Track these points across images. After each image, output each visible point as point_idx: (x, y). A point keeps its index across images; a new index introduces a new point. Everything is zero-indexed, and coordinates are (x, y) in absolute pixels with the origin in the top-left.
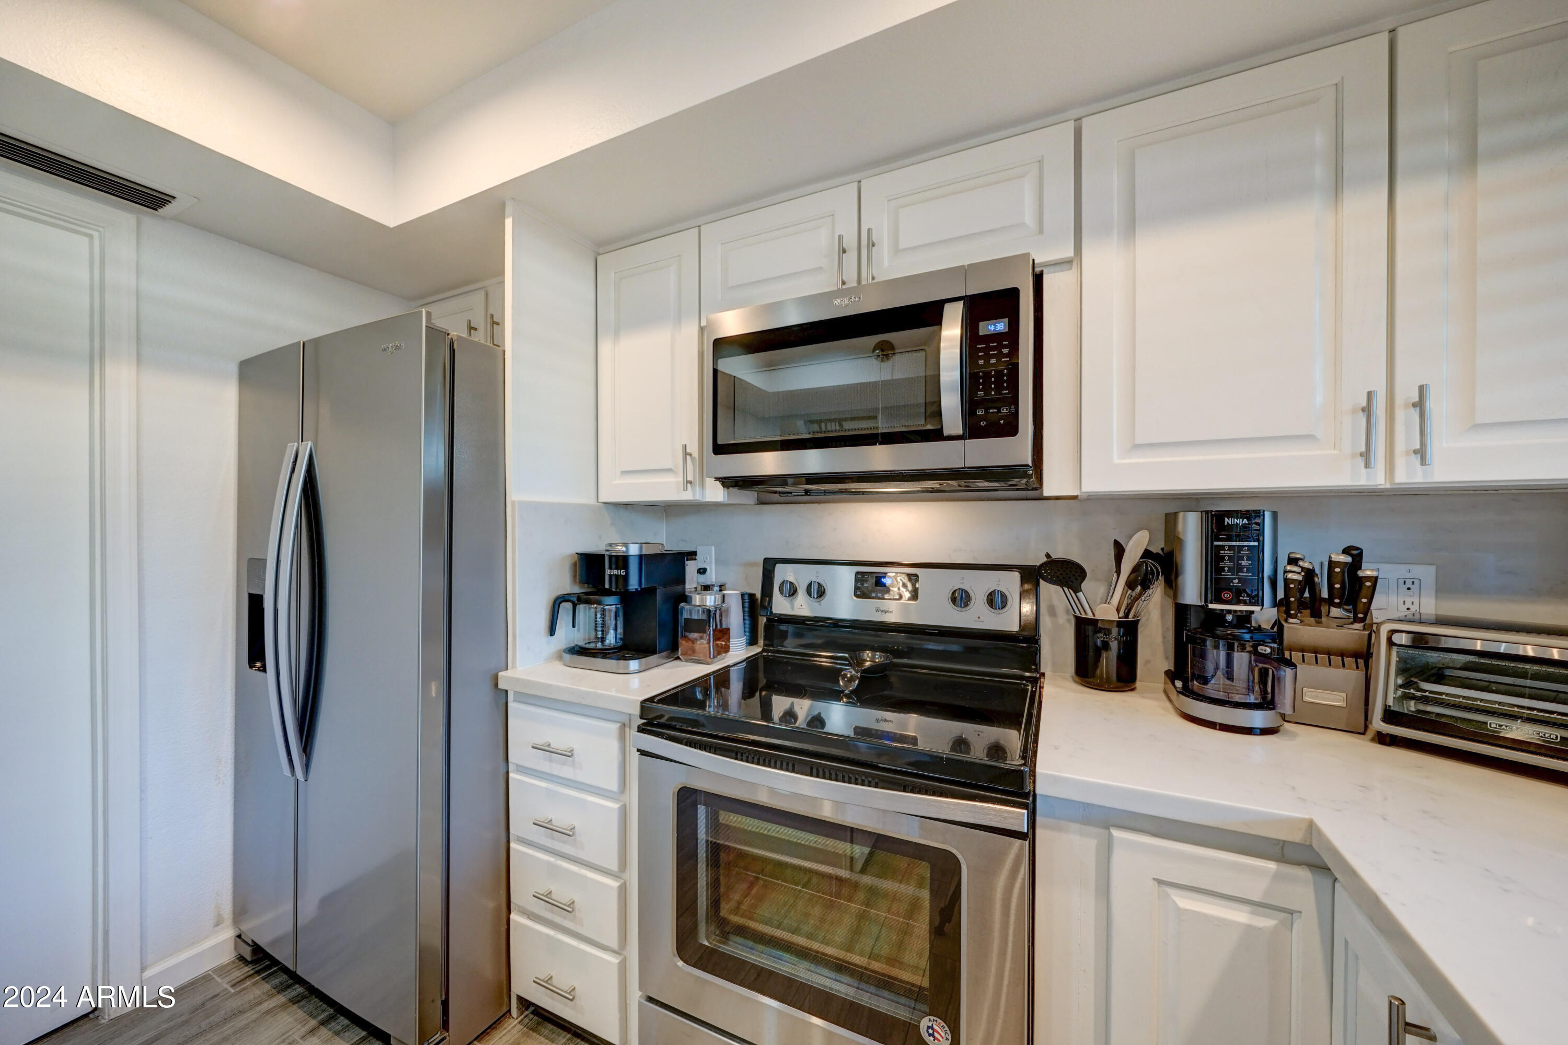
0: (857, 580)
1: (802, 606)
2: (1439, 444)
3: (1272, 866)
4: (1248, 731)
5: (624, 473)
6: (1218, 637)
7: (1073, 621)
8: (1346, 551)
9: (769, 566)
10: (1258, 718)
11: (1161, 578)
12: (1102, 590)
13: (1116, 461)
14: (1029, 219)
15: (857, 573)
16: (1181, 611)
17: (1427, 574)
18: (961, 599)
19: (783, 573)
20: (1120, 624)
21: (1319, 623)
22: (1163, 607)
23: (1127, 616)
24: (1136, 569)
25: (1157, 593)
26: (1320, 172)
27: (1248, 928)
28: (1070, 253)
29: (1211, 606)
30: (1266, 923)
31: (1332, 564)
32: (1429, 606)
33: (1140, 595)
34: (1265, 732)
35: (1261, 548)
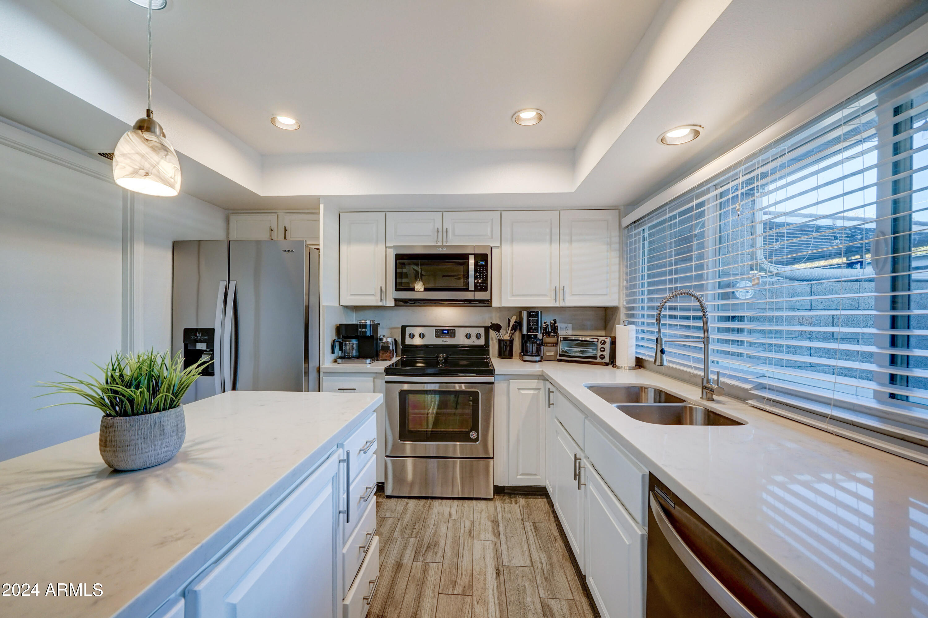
0: (436, 332)
1: (417, 341)
2: (568, 298)
3: (537, 381)
4: (535, 362)
5: (352, 295)
6: (529, 341)
7: (498, 341)
8: (554, 320)
9: (404, 328)
10: (538, 358)
11: (518, 329)
12: (505, 332)
13: (509, 298)
14: (489, 234)
15: (436, 330)
16: (523, 335)
17: (570, 325)
18: (468, 336)
19: (408, 331)
20: (509, 340)
21: (549, 337)
22: (519, 336)
23: (511, 338)
24: (513, 326)
25: (517, 333)
26: (548, 237)
27: (533, 394)
28: (499, 245)
29: (529, 334)
30: (536, 392)
31: (551, 323)
32: (570, 332)
33: (514, 332)
34: (539, 361)
35: (537, 320)
